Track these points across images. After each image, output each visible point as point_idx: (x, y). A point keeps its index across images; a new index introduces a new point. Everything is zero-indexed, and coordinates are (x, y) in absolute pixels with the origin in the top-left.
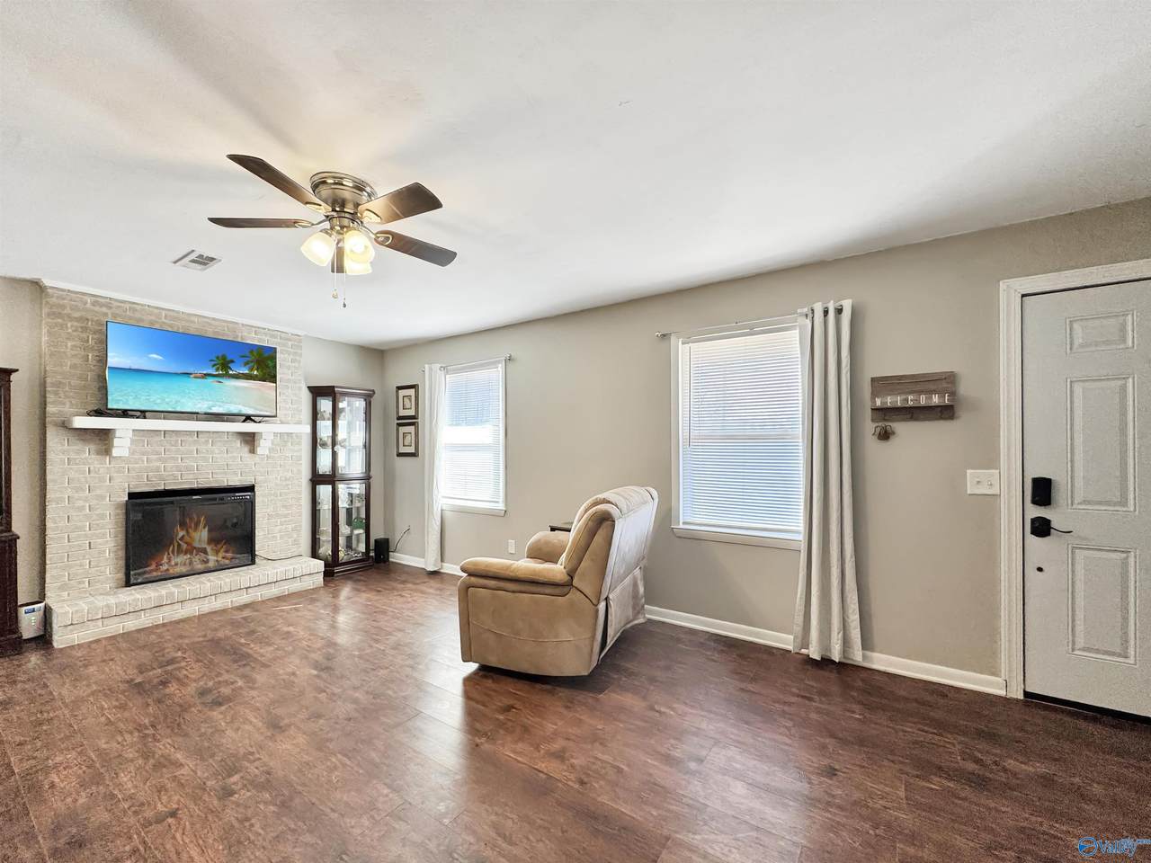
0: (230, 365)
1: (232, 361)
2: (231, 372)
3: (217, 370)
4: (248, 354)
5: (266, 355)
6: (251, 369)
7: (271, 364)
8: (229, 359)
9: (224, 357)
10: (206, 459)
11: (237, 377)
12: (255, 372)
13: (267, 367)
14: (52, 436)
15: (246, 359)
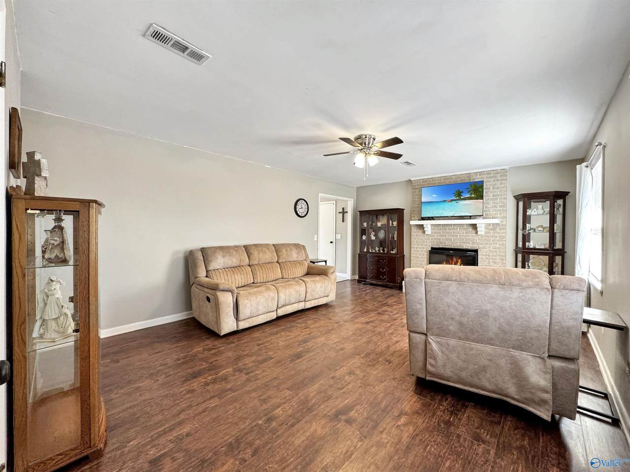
0: (462, 194)
1: (462, 192)
2: (462, 197)
3: (456, 197)
4: (469, 187)
5: (478, 186)
6: (471, 194)
7: (481, 190)
8: (461, 191)
9: (459, 191)
10: (457, 236)
11: (465, 199)
12: (473, 196)
13: (479, 191)
14: (412, 228)
15: (469, 190)
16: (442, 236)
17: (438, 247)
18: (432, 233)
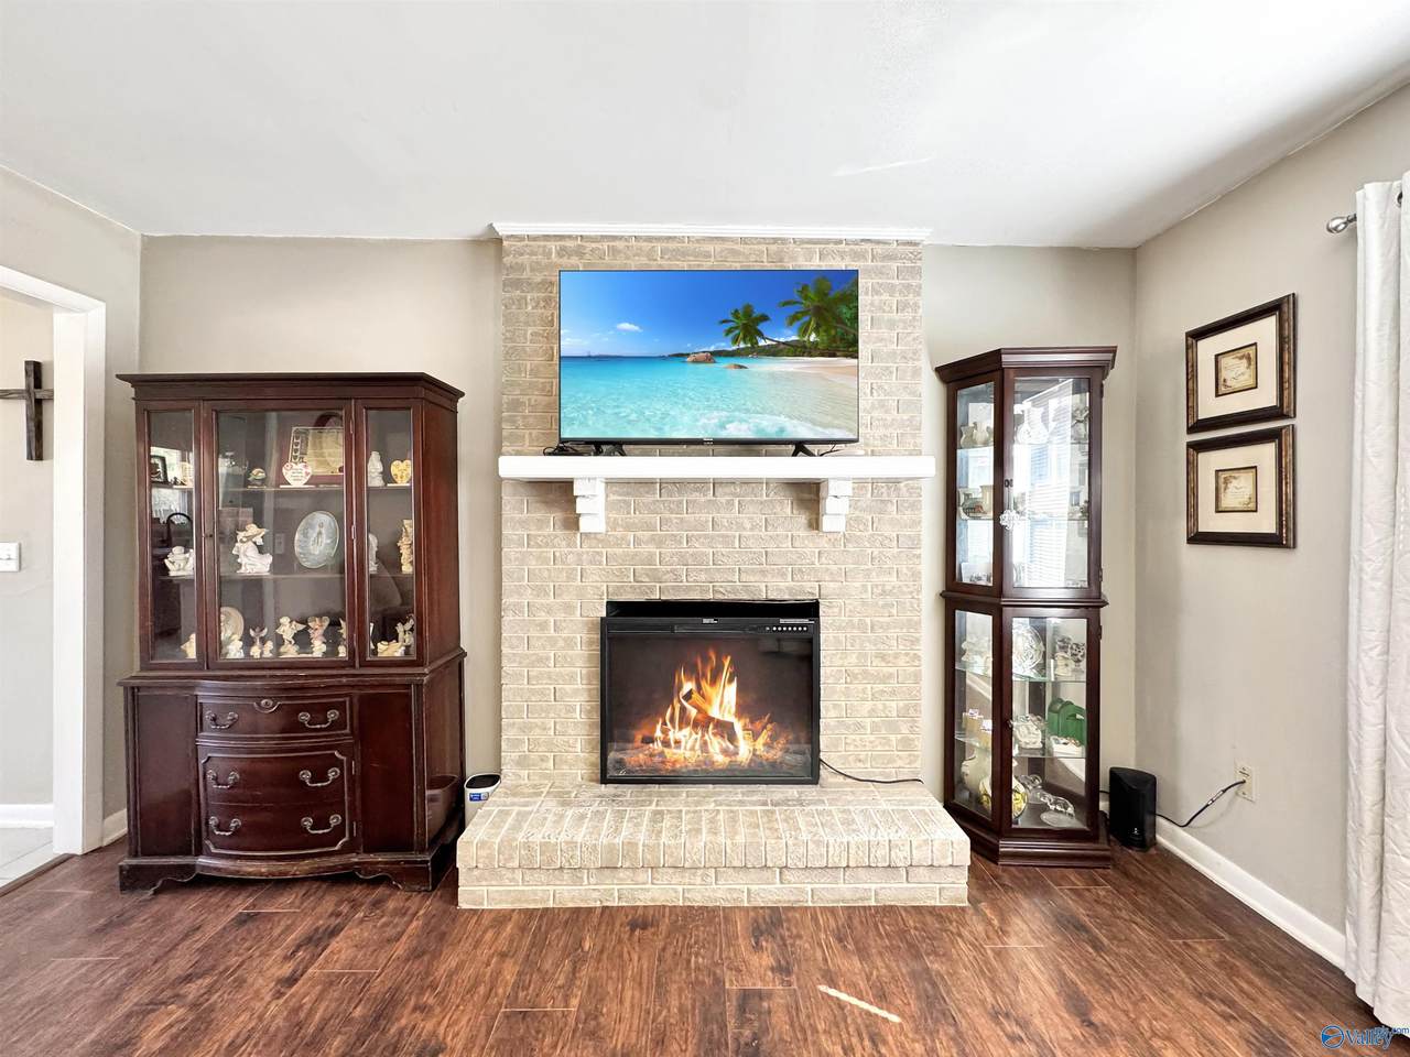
0: (762, 327)
1: (764, 318)
2: (762, 343)
3: (735, 340)
4: (796, 297)
5: (835, 294)
6: (804, 331)
7: (845, 311)
8: (757, 313)
9: (748, 311)
10: (727, 540)
11: (775, 351)
12: (813, 337)
13: (840, 320)
14: (507, 497)
15: (793, 309)
16: (660, 543)
17: (642, 598)
18: (612, 525)
